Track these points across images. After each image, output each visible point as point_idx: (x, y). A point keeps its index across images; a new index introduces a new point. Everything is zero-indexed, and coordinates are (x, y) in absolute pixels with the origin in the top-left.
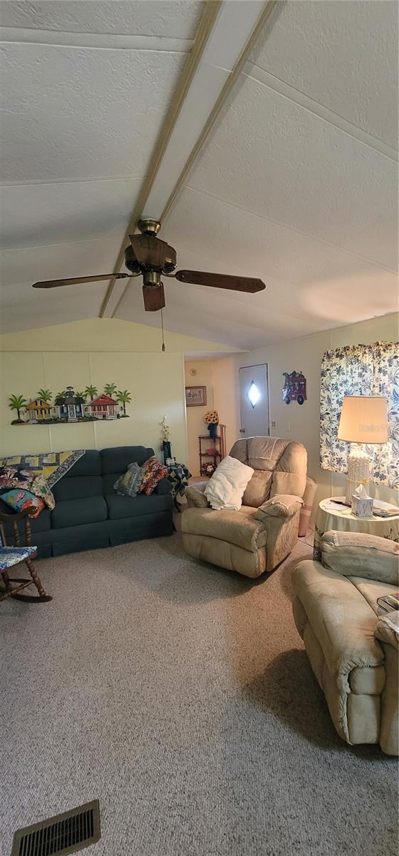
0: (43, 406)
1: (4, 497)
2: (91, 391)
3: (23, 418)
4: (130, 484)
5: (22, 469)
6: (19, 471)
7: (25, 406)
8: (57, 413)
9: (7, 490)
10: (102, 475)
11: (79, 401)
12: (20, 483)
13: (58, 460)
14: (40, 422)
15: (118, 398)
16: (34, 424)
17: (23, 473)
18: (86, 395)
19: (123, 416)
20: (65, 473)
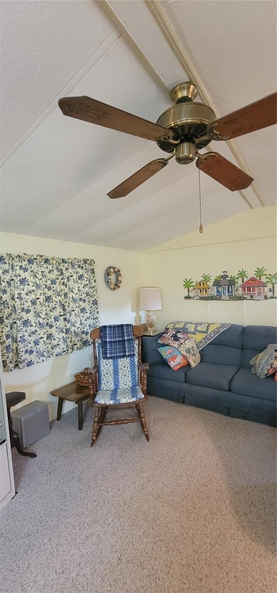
0: (205, 286)
1: (160, 350)
2: (242, 274)
3: (191, 295)
4: (260, 364)
5: (179, 332)
6: (177, 333)
7: (192, 286)
8: (213, 292)
9: (164, 345)
10: (243, 349)
11: (232, 283)
12: (173, 342)
13: (207, 329)
14: (201, 299)
15: (268, 280)
16: (197, 299)
17: (179, 335)
18: (238, 278)
19: (272, 298)
20: (211, 341)
